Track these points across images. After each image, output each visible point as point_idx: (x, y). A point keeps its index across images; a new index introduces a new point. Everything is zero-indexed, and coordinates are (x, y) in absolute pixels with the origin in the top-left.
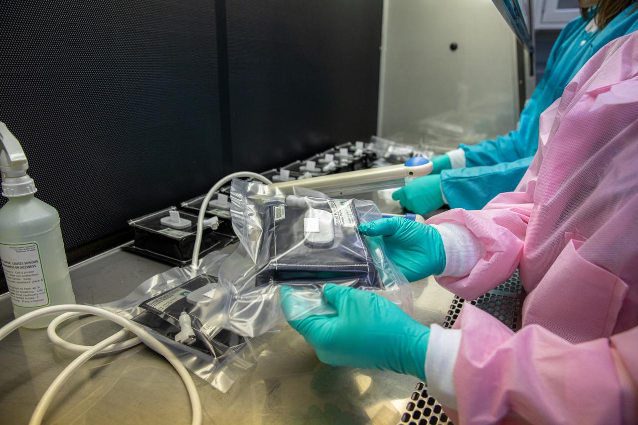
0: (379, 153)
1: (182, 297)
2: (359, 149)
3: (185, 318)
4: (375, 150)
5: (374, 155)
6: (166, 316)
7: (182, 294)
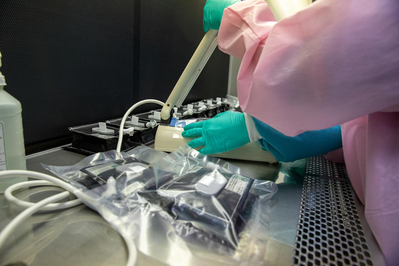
0: (231, 105)
1: (113, 168)
2: (219, 102)
3: (111, 180)
4: (229, 103)
5: (228, 105)
6: (98, 179)
7: (114, 166)
